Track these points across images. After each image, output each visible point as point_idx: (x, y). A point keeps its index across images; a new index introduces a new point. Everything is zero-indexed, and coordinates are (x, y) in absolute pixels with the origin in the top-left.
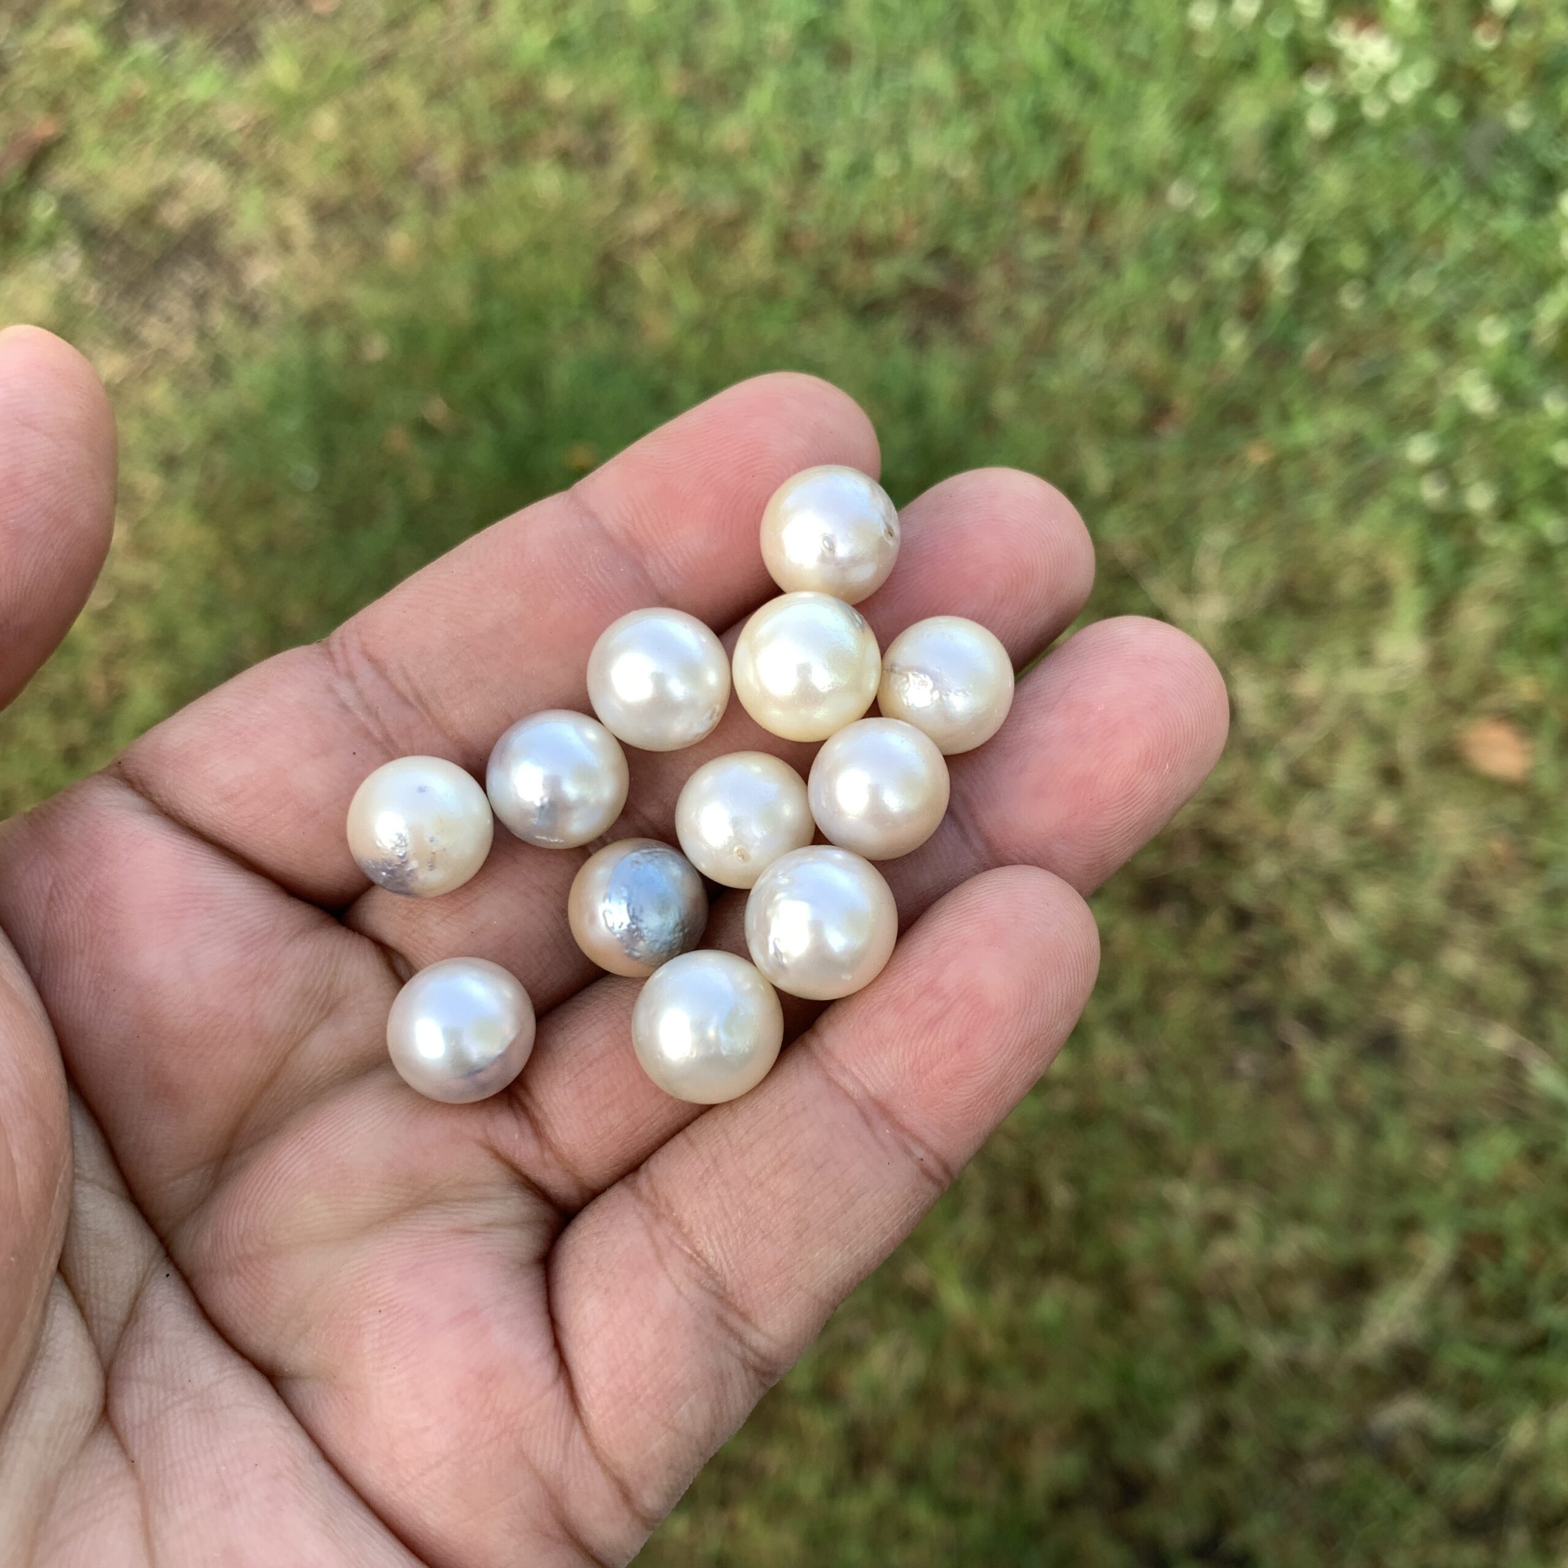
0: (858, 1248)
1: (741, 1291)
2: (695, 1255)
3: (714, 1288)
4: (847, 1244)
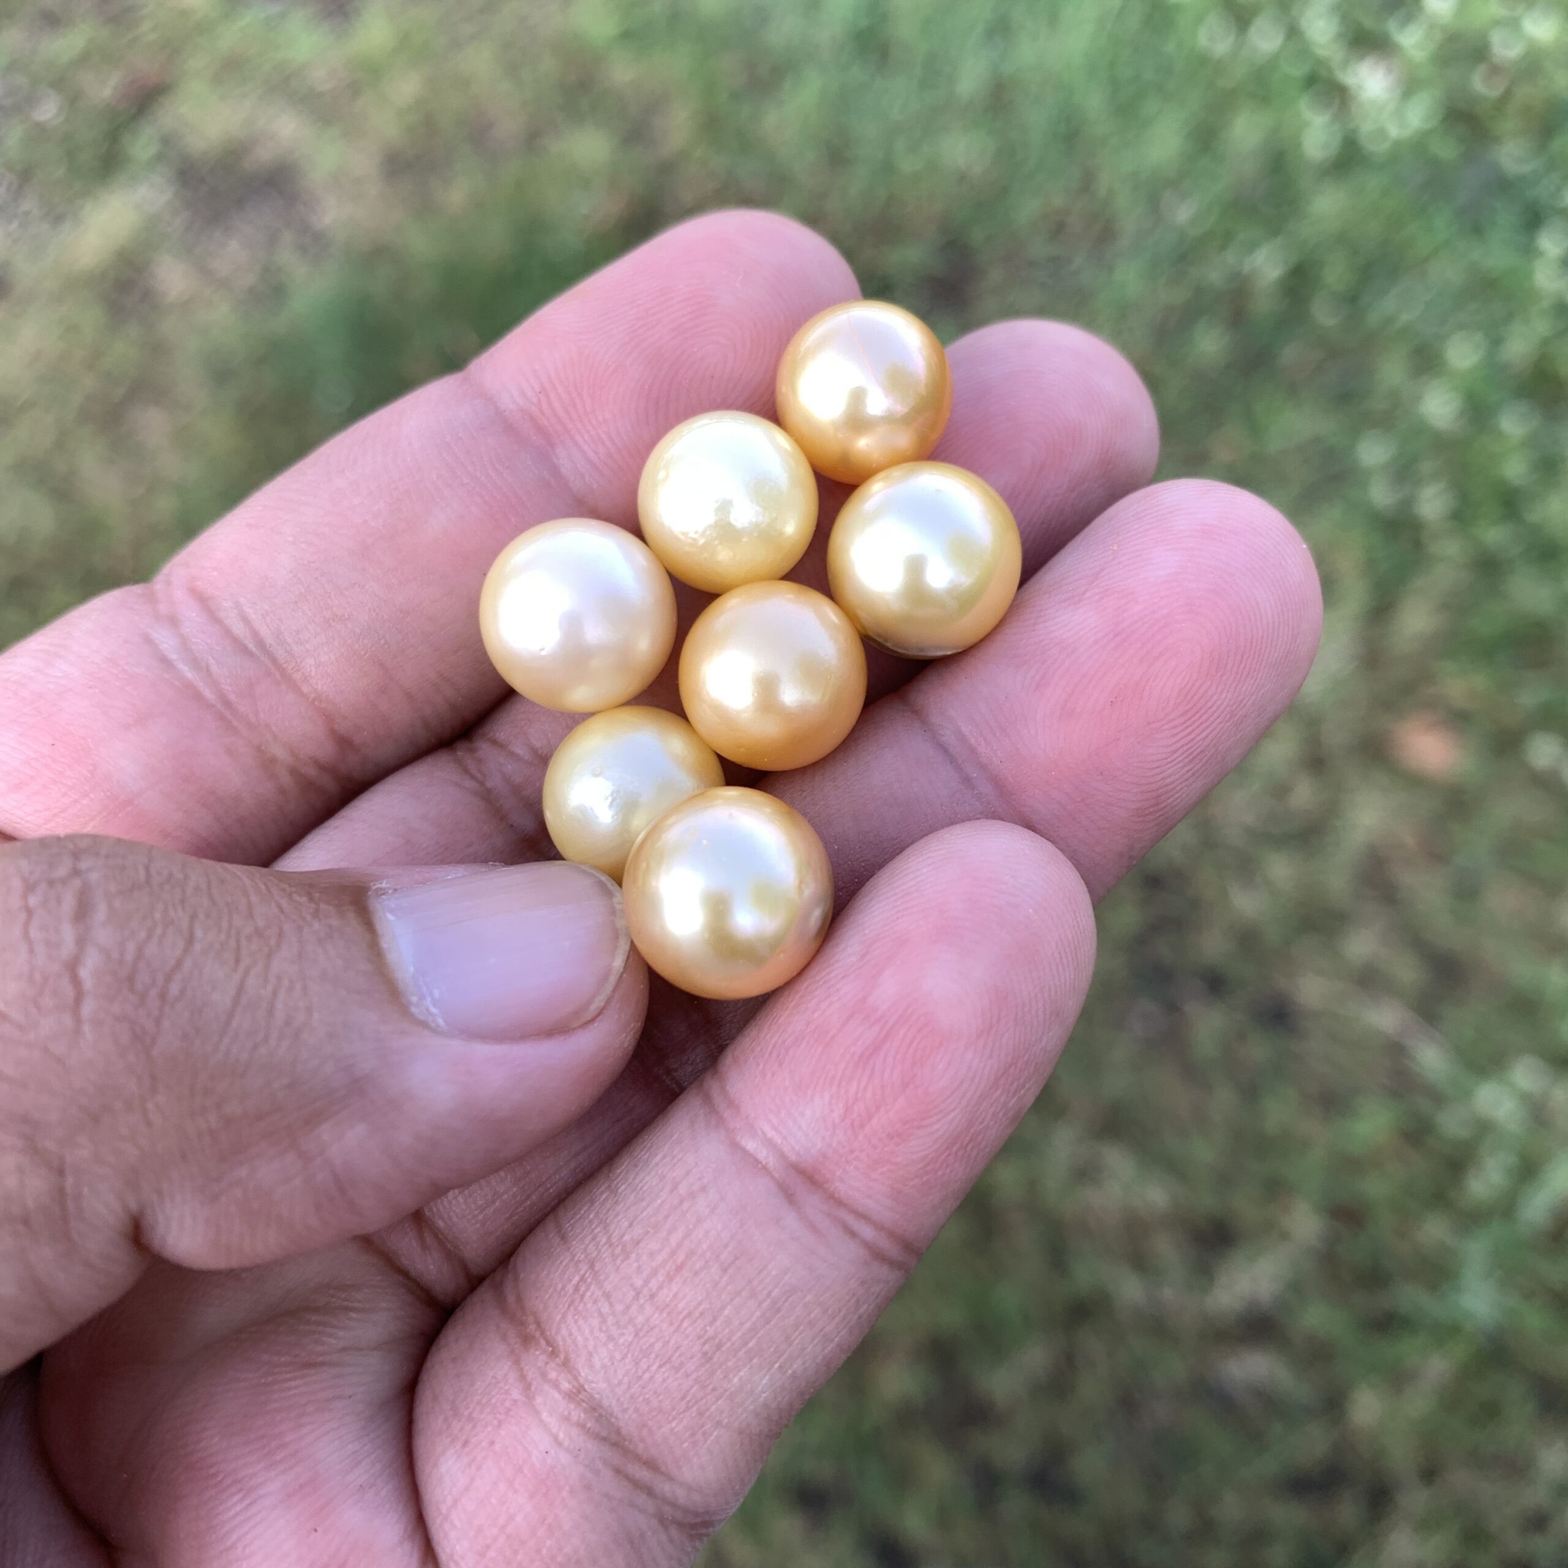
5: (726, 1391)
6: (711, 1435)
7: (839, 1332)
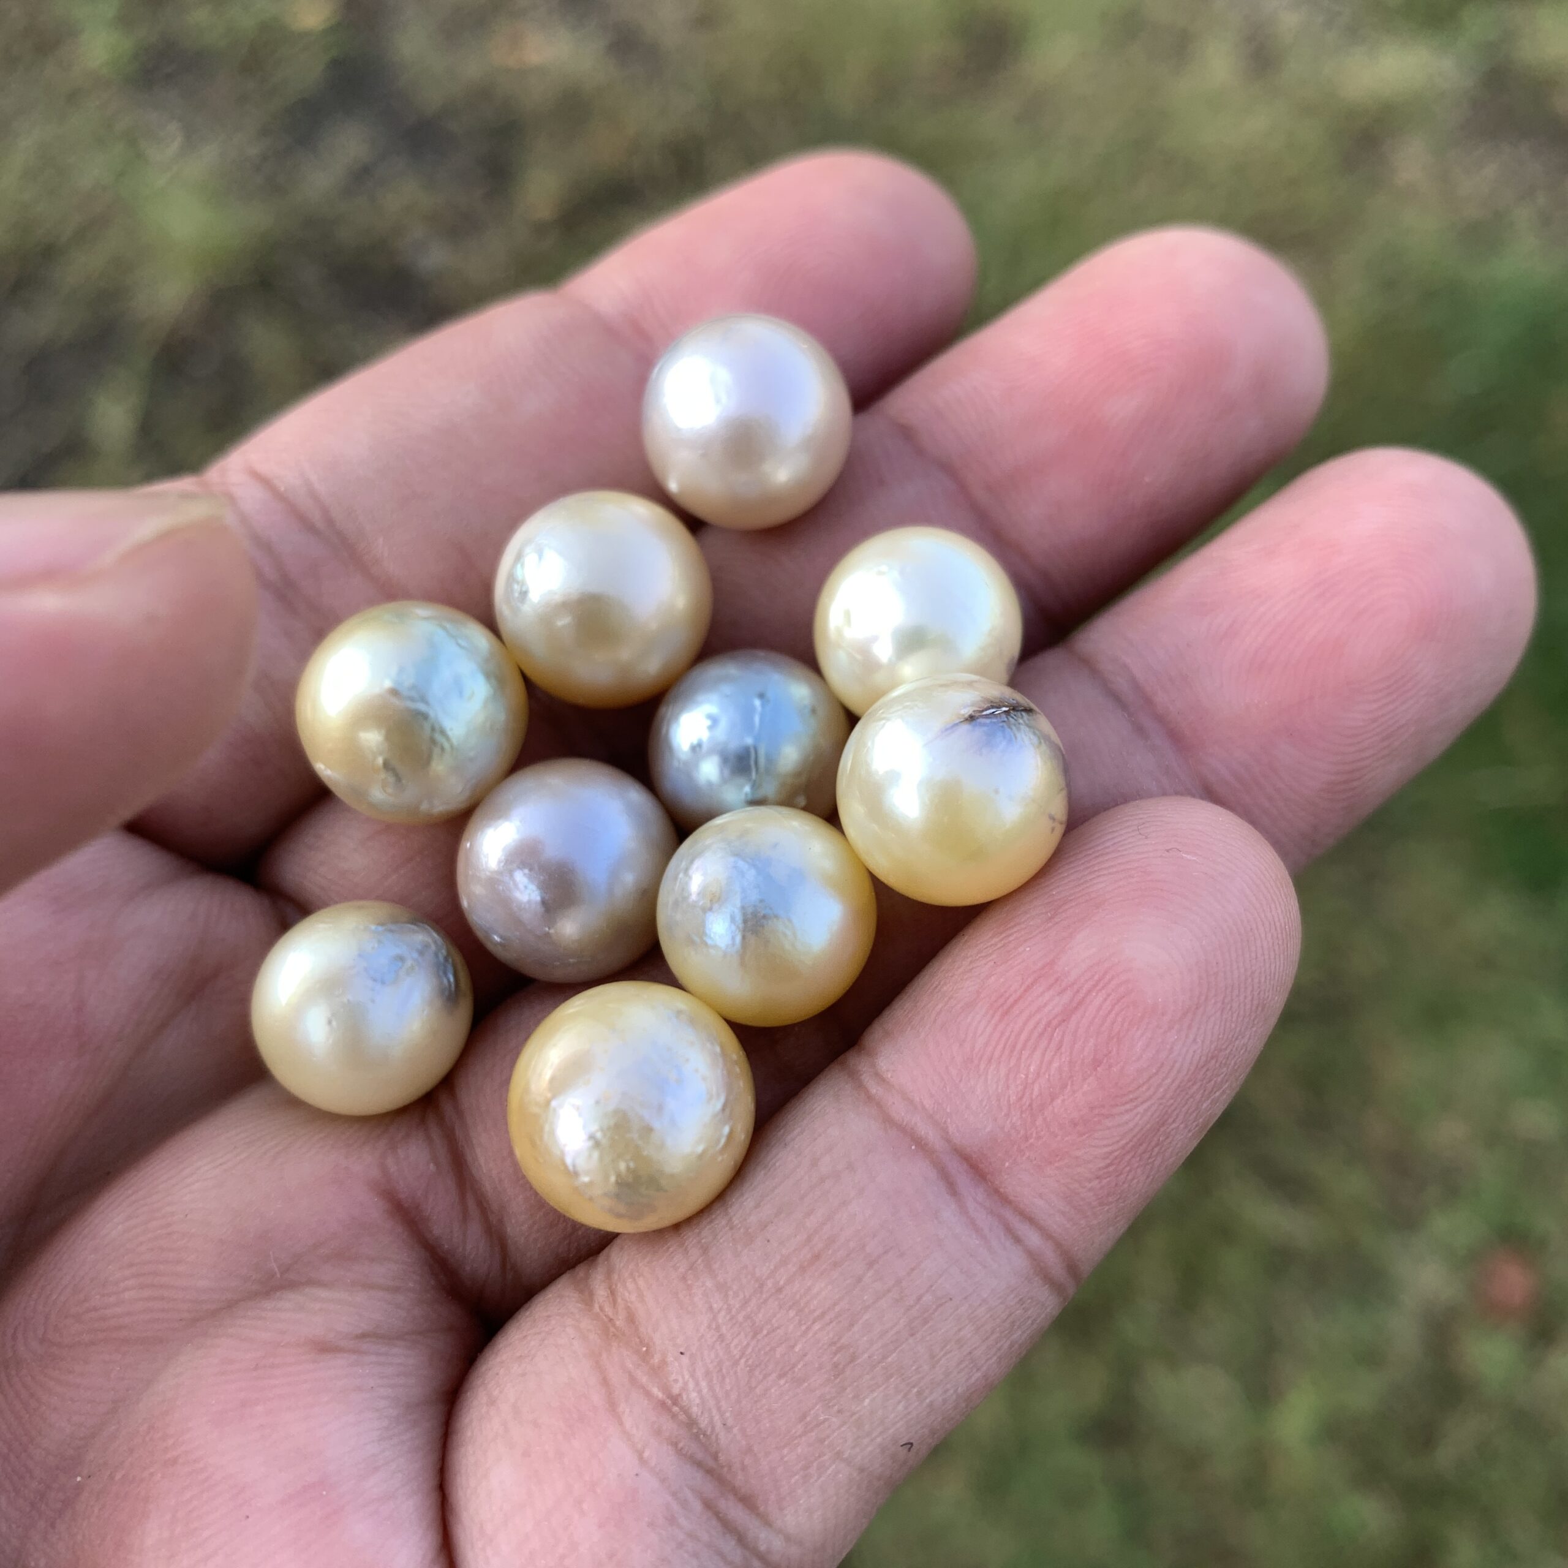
5: (851, 1416)
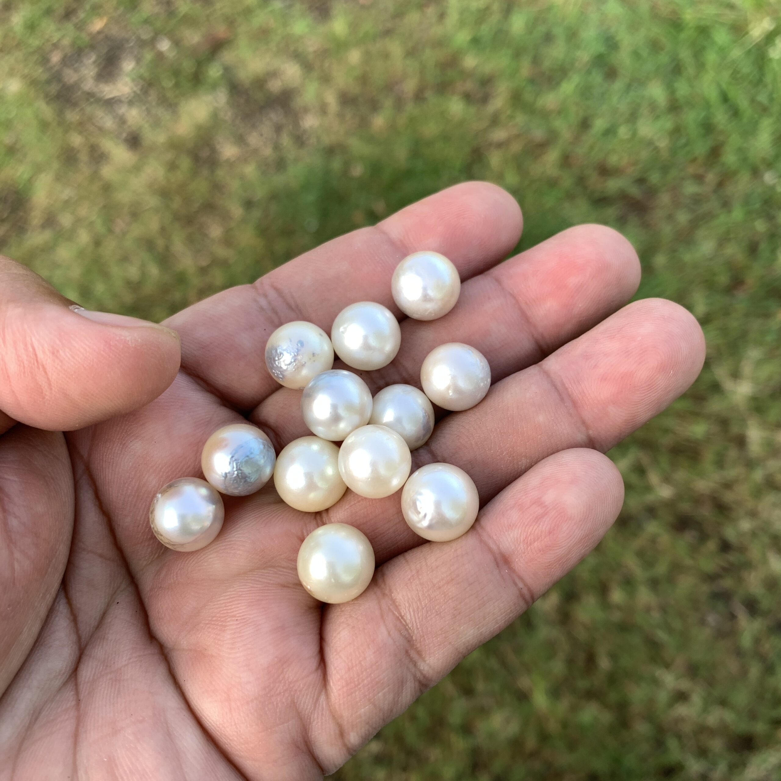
0: (482, 629)
1: (420, 640)
2: (400, 618)
3: (407, 636)
4: (477, 625)
6: (446, 647)
7: (501, 621)
